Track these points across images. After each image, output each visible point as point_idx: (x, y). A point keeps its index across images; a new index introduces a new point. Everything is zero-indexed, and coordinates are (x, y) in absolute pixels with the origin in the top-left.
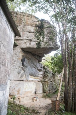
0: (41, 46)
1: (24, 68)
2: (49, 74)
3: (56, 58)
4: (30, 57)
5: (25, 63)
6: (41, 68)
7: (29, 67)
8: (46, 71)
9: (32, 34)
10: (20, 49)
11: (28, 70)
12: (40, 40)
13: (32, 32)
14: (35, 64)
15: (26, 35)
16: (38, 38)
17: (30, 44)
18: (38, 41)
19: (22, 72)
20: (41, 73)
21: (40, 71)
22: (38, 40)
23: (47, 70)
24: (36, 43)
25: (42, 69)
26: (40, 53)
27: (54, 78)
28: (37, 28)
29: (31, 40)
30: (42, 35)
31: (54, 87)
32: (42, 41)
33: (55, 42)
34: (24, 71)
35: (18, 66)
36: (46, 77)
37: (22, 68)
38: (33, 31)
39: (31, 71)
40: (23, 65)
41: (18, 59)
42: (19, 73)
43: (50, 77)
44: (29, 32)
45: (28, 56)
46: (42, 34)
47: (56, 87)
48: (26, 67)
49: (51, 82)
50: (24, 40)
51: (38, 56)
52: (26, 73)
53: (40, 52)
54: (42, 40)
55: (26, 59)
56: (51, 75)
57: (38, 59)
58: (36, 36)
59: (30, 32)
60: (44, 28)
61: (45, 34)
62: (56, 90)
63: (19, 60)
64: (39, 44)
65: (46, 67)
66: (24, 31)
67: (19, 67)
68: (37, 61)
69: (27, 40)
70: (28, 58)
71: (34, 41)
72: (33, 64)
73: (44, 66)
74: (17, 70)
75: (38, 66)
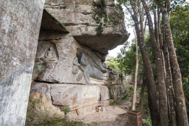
0: (103, 32)
1: (81, 67)
2: (115, 76)
3: (123, 54)
4: (90, 53)
5: (82, 60)
6: (105, 69)
7: (89, 66)
8: (111, 73)
9: (88, 15)
10: (73, 38)
11: (89, 69)
12: (101, 24)
13: (89, 13)
14: (97, 63)
15: (80, 18)
16: (97, 20)
17: (86, 30)
18: (99, 24)
19: (80, 72)
20: (106, 74)
21: (104, 72)
22: (97, 23)
23: (112, 71)
24: (96, 27)
25: (107, 70)
26: (102, 49)
27: (122, 80)
28: (96, 8)
29: (87, 24)
30: (103, 17)
31: (123, 91)
32: (104, 25)
33: (122, 26)
34: (83, 71)
35: (72, 63)
36: (112, 80)
37: (79, 66)
38: (89, 11)
39: (91, 71)
40: (79, 63)
41: (71, 52)
42: (74, 73)
43: (116, 79)
44: (83, 13)
45: (87, 51)
46: (103, 15)
47: (126, 91)
48: (85, 66)
49: (118, 86)
50: (77, 25)
51: (100, 53)
52: (85, 74)
53: (102, 47)
54: (103, 23)
55: (83, 55)
56: (118, 77)
57: (100, 57)
58: (94, 19)
59: (85, 13)
60: (105, 7)
61: (107, 14)
62: (125, 95)
63: (72, 54)
64: (99, 29)
65: (110, 68)
66: (77, 12)
67: (74, 65)
68: (100, 60)
69: (82, 24)
70: (87, 54)
71: (92, 26)
72: (95, 63)
73: (109, 67)
74: (70, 69)
75: (101, 66)
